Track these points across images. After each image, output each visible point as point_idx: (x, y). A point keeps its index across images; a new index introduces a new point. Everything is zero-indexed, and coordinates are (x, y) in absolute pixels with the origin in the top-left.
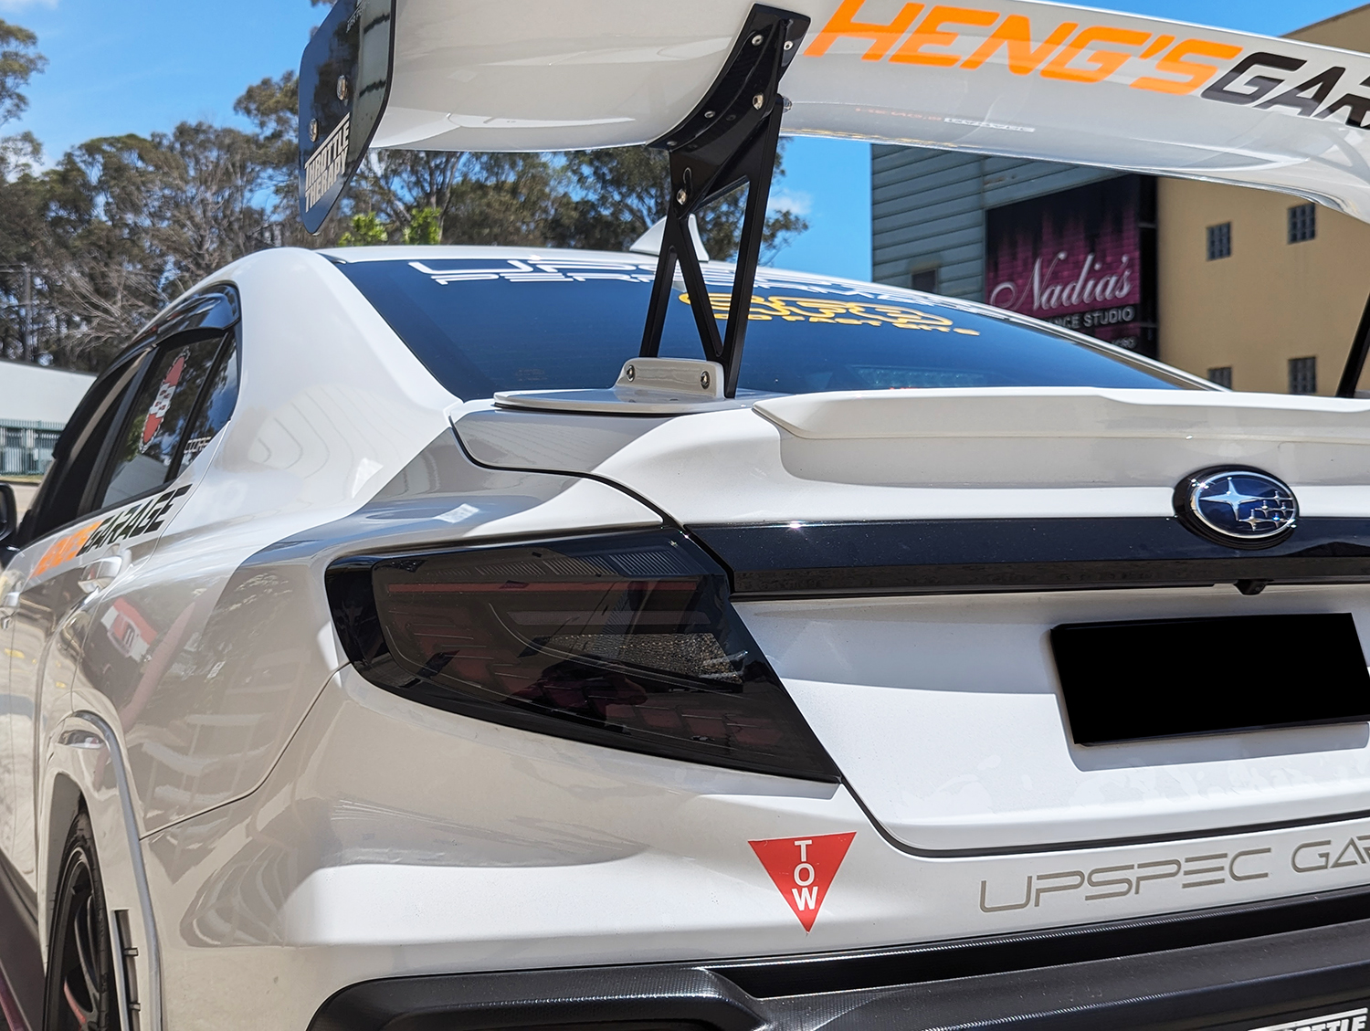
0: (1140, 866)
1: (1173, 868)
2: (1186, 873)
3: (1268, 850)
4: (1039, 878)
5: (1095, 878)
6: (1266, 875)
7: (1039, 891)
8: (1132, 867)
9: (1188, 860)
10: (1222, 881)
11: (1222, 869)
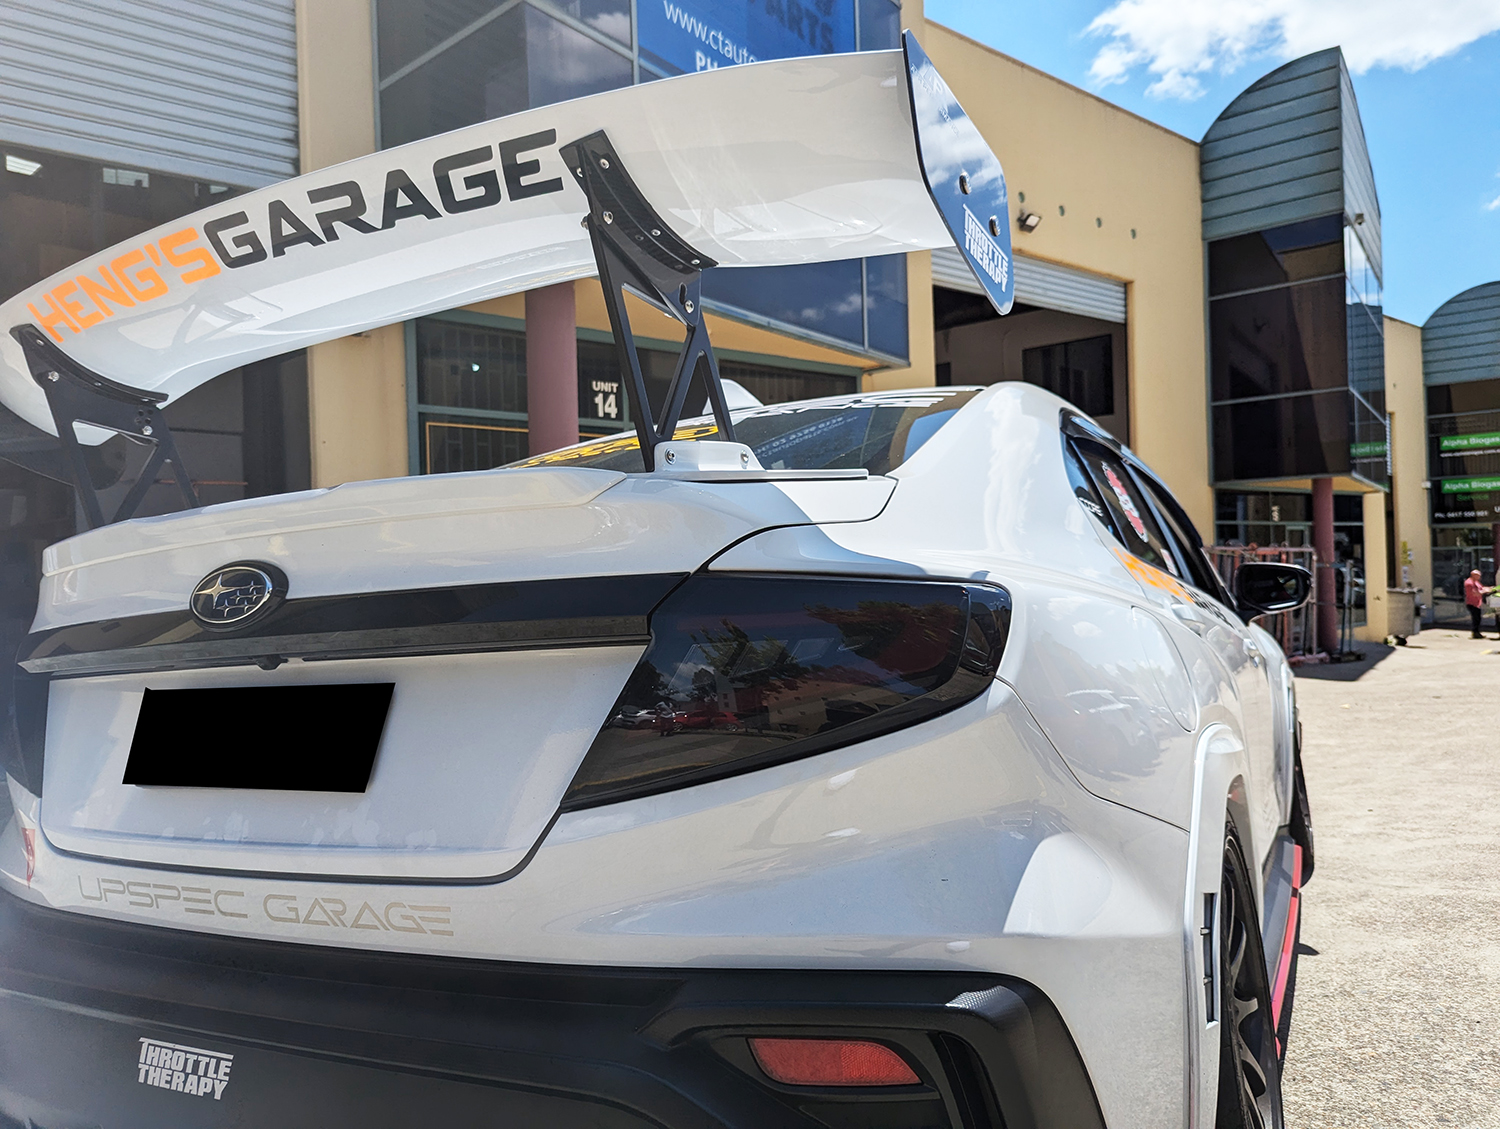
0: (155, 886)
1: (174, 893)
2: (185, 899)
3: (242, 894)
4: (104, 881)
5: (133, 888)
6: (245, 916)
7: (106, 890)
8: (149, 885)
9: (184, 889)
10: (212, 913)
11: (209, 902)
